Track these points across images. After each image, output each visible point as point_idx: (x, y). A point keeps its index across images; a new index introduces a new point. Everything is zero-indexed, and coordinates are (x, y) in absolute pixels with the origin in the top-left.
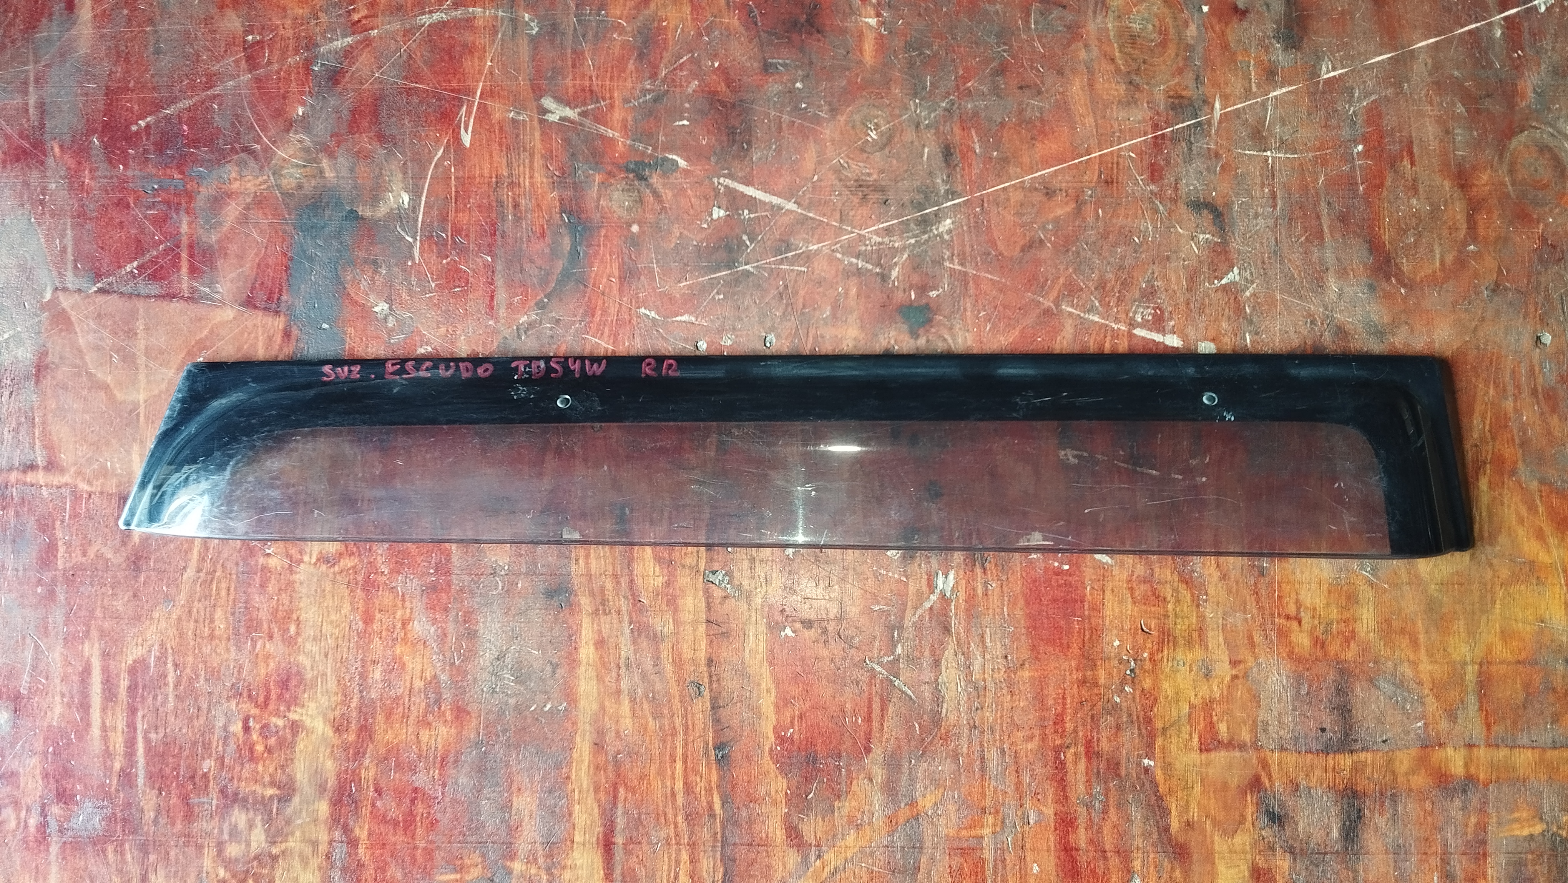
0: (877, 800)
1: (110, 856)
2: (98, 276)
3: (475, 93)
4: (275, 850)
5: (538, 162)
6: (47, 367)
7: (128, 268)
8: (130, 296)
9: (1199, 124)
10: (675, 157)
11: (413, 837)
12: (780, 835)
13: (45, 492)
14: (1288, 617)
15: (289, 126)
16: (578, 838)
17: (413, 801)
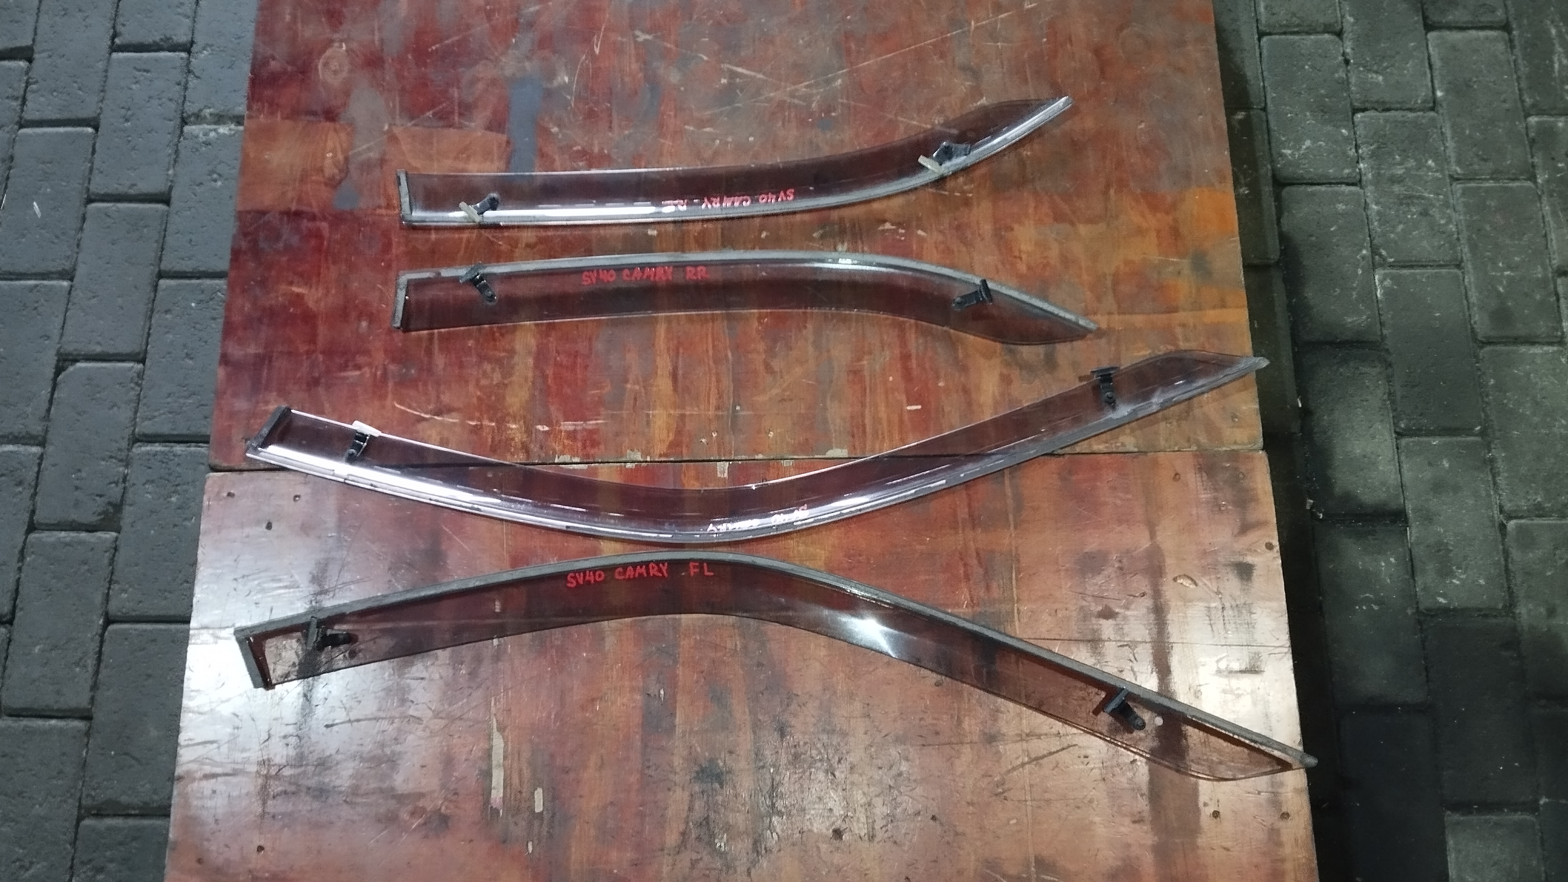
0: (811, 349)
1: (421, 388)
2: (412, 118)
3: (600, 29)
4: (506, 382)
5: (633, 60)
6: (386, 161)
7: (428, 114)
8: (429, 127)
9: (964, 32)
10: (702, 55)
11: (576, 374)
12: (761, 368)
13: (386, 219)
14: (1015, 257)
15: (508, 47)
16: (659, 372)
17: (576, 357)
